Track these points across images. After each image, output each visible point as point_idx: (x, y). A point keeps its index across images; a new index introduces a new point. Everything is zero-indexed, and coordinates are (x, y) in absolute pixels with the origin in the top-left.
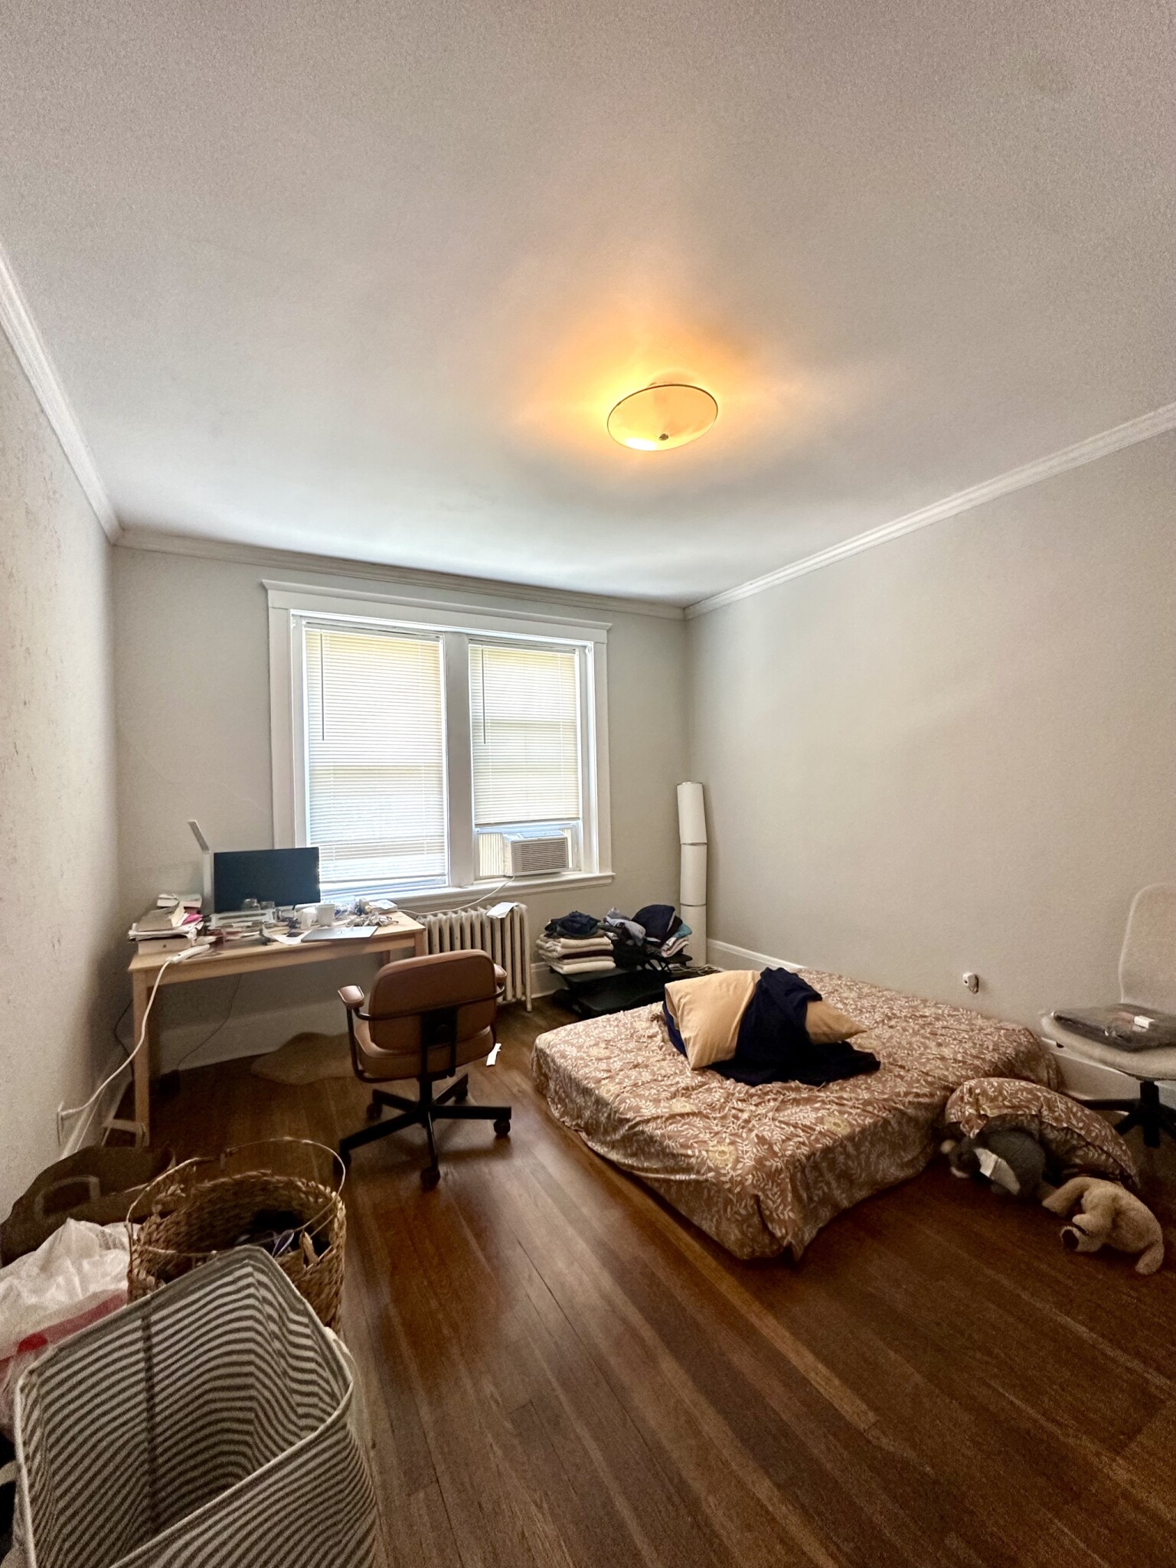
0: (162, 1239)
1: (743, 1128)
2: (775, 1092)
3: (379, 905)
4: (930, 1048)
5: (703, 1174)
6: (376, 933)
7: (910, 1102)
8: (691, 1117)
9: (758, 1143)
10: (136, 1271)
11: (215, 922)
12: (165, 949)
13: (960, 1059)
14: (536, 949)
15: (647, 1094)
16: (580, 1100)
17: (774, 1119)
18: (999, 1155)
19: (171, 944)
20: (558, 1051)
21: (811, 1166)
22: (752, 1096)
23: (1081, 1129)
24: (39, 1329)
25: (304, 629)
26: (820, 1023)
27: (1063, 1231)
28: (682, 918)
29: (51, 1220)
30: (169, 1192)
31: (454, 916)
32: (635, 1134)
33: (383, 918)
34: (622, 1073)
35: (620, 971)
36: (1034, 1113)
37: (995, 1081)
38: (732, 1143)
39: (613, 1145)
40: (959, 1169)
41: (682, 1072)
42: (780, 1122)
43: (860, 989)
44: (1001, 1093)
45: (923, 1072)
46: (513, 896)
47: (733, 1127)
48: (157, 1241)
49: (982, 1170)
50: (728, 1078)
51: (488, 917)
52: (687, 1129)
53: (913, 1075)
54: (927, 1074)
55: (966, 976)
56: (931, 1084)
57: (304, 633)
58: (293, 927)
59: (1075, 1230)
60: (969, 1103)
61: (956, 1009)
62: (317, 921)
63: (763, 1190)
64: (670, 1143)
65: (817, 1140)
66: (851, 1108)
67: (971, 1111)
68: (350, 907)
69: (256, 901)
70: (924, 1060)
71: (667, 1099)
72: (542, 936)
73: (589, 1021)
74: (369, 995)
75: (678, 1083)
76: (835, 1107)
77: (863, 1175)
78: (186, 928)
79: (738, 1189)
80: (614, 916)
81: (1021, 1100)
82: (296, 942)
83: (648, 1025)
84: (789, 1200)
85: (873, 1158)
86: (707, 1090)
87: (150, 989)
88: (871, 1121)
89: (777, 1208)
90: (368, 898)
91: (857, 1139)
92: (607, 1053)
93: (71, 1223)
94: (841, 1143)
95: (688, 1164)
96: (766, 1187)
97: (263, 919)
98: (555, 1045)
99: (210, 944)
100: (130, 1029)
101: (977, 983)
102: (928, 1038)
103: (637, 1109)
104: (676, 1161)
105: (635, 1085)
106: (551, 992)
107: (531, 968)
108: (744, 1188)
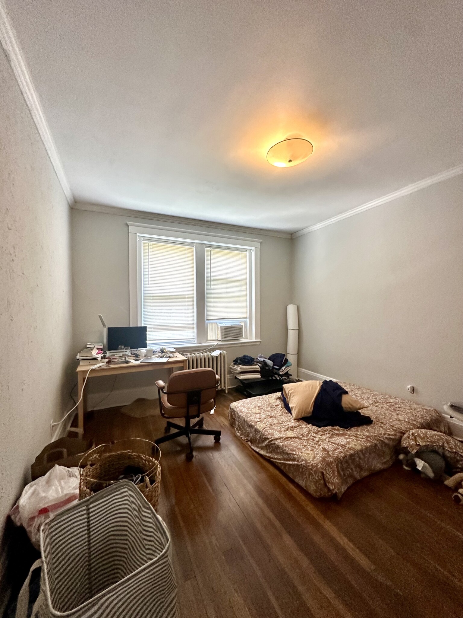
0: (91, 475)
1: (316, 444)
2: (329, 430)
3: (169, 349)
4: (394, 416)
5: (300, 462)
6: (169, 361)
7: (386, 438)
8: (295, 439)
9: (323, 451)
10: (82, 487)
11: (108, 354)
12: (90, 364)
13: (407, 421)
14: (230, 369)
15: (276, 429)
16: (248, 429)
17: (329, 442)
18: (425, 462)
19: (92, 362)
20: (240, 410)
21: (345, 462)
22: (319, 431)
23: (462, 453)
24: (46, 506)
25: (142, 241)
26: (348, 403)
27: (454, 495)
28: (288, 359)
29: (50, 464)
30: (94, 457)
31: (198, 355)
32: (271, 444)
33: (171, 355)
34: (265, 420)
35: (263, 379)
36: (441, 445)
37: (424, 431)
38: (312, 450)
39: (262, 448)
40: (406, 466)
41: (290, 421)
42: (331, 442)
43: (362, 390)
44: (426, 436)
45: (391, 426)
46: (220, 348)
47: (312, 444)
48: (89, 475)
49: (417, 467)
50: (309, 424)
51: (211, 356)
52: (293, 443)
53: (387, 427)
54: (393, 426)
55: (409, 387)
56: (395, 431)
57: (142, 243)
58: (137, 357)
59: (459, 495)
60: (412, 439)
61: (404, 400)
62: (146, 355)
63: (325, 470)
64: (286, 448)
65: (347, 451)
66: (361, 438)
67: (413, 442)
68: (158, 350)
69: (123, 346)
70: (391, 421)
71: (284, 431)
72: (232, 364)
73: (251, 398)
74: (167, 384)
75: (288, 424)
76: (354, 438)
77: (366, 466)
78: (97, 356)
79: (314, 469)
80: (261, 357)
81: (435, 439)
82: (138, 363)
83: (275, 401)
84: (336, 474)
85: (370, 460)
86: (301, 428)
87: (84, 379)
88: (369, 444)
89: (331, 478)
90: (165, 347)
91: (364, 451)
92: (259, 411)
93: (57, 466)
94: (357, 453)
95: (293, 457)
96: (327, 469)
97: (126, 353)
98: (238, 407)
99: (106, 362)
100: (77, 394)
101: (413, 390)
102: (393, 412)
103: (272, 434)
104: (289, 456)
105: (271, 425)
106: (236, 386)
107: (228, 376)
108: (317, 468)
